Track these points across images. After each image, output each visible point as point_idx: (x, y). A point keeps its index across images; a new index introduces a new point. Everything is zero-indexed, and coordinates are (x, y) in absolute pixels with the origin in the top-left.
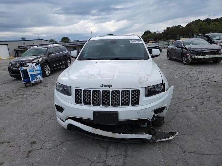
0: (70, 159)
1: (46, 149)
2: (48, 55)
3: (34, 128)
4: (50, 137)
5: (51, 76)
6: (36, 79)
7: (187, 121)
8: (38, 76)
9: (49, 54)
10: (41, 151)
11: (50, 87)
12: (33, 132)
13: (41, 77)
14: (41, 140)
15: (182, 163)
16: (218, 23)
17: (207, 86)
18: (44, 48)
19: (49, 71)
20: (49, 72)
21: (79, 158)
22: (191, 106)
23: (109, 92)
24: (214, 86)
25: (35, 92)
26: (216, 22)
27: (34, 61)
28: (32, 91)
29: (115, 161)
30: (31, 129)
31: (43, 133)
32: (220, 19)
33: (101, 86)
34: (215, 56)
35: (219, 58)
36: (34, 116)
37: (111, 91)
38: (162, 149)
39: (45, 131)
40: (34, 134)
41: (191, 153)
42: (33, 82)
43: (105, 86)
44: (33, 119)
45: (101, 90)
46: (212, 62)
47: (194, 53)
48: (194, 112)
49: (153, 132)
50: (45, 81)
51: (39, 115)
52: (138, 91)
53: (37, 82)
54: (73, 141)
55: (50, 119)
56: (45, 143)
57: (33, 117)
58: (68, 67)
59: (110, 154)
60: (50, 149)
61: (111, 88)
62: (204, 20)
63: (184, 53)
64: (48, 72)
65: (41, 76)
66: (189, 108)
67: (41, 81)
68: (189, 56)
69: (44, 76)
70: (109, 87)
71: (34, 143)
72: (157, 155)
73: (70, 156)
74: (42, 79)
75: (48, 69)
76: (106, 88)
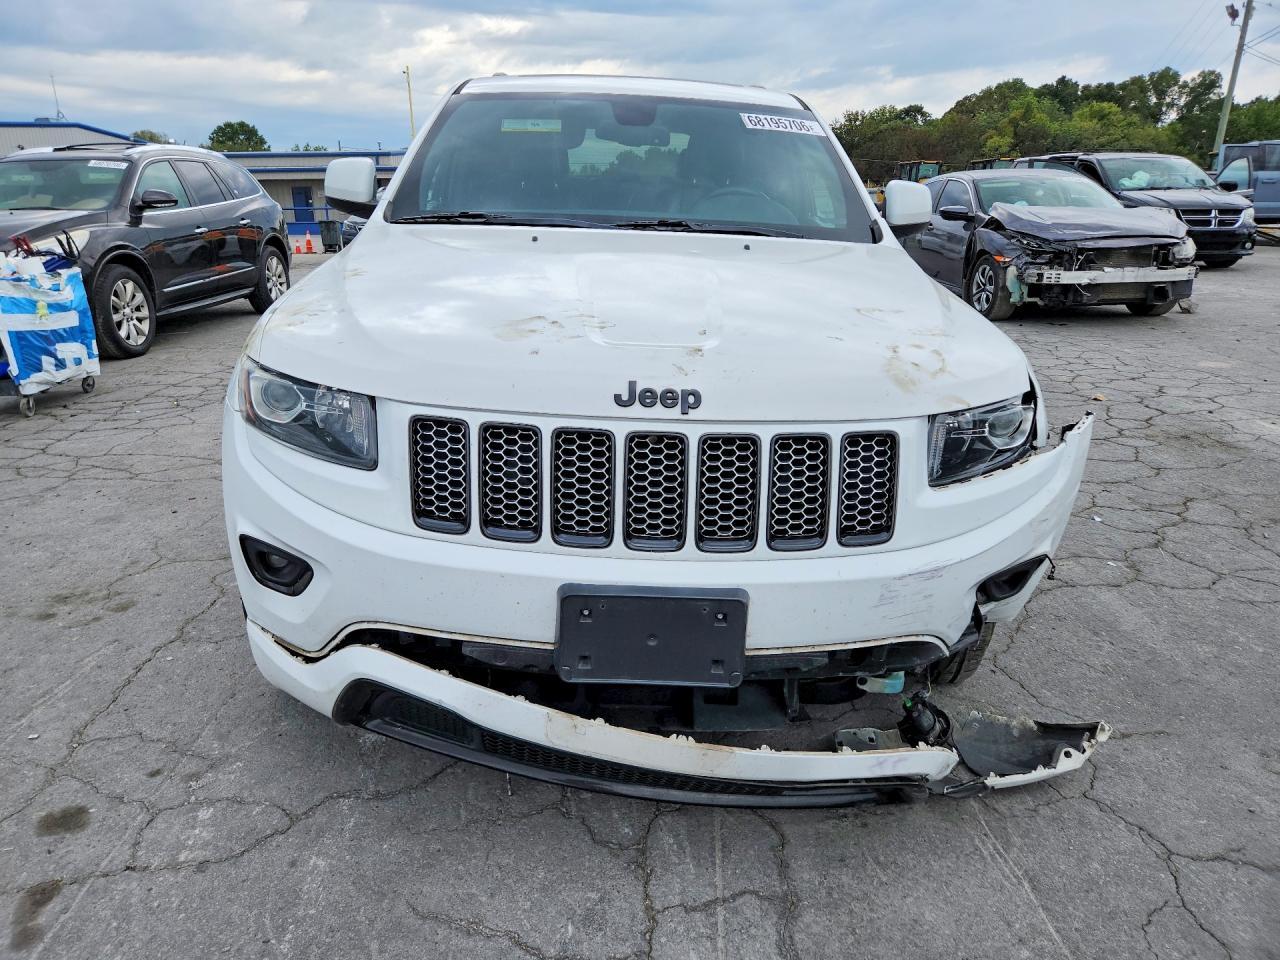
0: (374, 946)
1: (174, 867)
2: (137, 211)
3: (62, 705)
4: (196, 776)
5: (159, 356)
6: (52, 368)
7: (1107, 646)
8: (68, 350)
9: (141, 209)
10: (134, 884)
11: (156, 423)
12: (59, 734)
13: (90, 356)
14: (121, 799)
15: (1181, 943)
16: (1115, 108)
17: (1147, 437)
18: (105, 164)
19: (140, 320)
20: (145, 327)
21: (442, 932)
22: (1100, 552)
23: (677, 442)
24: (1183, 441)
25: (49, 451)
26: (1105, 105)
27: (37, 245)
28: (26, 444)
29: (720, 944)
30: (37, 713)
31: (136, 741)
32: (1123, 86)
33: (618, 399)
34: (1152, 274)
35: (1169, 289)
36: (52, 616)
37: (693, 435)
38: (1016, 840)
39: (147, 731)
40: (65, 752)
41: (1217, 865)
42: (31, 386)
43: (648, 398)
44: (48, 639)
45: (620, 432)
46: (1123, 308)
47: (1036, 254)
48: (1128, 588)
49: (938, 726)
50: (120, 388)
51: (96, 609)
52: (889, 441)
53: (64, 388)
54: (377, 796)
55: (181, 636)
56: (160, 823)
57: (46, 627)
58: (271, 302)
59: (670, 889)
60: (202, 866)
61: (693, 414)
62: (1045, 86)
63: (983, 252)
64: (134, 328)
65: (89, 347)
66: (1090, 562)
67: (87, 384)
68: (1012, 271)
69: (113, 350)
70: (678, 408)
71: (68, 821)
72: (1002, 887)
73: (372, 922)
74: (93, 367)
75: (138, 309)
76: (658, 410)
